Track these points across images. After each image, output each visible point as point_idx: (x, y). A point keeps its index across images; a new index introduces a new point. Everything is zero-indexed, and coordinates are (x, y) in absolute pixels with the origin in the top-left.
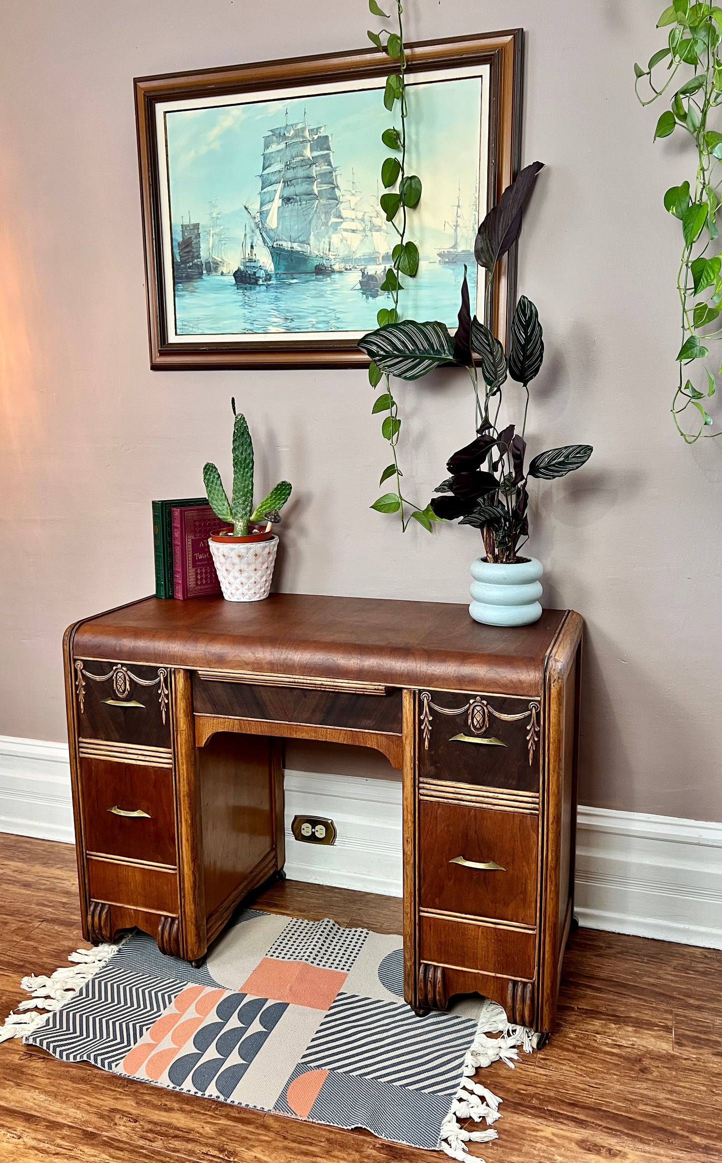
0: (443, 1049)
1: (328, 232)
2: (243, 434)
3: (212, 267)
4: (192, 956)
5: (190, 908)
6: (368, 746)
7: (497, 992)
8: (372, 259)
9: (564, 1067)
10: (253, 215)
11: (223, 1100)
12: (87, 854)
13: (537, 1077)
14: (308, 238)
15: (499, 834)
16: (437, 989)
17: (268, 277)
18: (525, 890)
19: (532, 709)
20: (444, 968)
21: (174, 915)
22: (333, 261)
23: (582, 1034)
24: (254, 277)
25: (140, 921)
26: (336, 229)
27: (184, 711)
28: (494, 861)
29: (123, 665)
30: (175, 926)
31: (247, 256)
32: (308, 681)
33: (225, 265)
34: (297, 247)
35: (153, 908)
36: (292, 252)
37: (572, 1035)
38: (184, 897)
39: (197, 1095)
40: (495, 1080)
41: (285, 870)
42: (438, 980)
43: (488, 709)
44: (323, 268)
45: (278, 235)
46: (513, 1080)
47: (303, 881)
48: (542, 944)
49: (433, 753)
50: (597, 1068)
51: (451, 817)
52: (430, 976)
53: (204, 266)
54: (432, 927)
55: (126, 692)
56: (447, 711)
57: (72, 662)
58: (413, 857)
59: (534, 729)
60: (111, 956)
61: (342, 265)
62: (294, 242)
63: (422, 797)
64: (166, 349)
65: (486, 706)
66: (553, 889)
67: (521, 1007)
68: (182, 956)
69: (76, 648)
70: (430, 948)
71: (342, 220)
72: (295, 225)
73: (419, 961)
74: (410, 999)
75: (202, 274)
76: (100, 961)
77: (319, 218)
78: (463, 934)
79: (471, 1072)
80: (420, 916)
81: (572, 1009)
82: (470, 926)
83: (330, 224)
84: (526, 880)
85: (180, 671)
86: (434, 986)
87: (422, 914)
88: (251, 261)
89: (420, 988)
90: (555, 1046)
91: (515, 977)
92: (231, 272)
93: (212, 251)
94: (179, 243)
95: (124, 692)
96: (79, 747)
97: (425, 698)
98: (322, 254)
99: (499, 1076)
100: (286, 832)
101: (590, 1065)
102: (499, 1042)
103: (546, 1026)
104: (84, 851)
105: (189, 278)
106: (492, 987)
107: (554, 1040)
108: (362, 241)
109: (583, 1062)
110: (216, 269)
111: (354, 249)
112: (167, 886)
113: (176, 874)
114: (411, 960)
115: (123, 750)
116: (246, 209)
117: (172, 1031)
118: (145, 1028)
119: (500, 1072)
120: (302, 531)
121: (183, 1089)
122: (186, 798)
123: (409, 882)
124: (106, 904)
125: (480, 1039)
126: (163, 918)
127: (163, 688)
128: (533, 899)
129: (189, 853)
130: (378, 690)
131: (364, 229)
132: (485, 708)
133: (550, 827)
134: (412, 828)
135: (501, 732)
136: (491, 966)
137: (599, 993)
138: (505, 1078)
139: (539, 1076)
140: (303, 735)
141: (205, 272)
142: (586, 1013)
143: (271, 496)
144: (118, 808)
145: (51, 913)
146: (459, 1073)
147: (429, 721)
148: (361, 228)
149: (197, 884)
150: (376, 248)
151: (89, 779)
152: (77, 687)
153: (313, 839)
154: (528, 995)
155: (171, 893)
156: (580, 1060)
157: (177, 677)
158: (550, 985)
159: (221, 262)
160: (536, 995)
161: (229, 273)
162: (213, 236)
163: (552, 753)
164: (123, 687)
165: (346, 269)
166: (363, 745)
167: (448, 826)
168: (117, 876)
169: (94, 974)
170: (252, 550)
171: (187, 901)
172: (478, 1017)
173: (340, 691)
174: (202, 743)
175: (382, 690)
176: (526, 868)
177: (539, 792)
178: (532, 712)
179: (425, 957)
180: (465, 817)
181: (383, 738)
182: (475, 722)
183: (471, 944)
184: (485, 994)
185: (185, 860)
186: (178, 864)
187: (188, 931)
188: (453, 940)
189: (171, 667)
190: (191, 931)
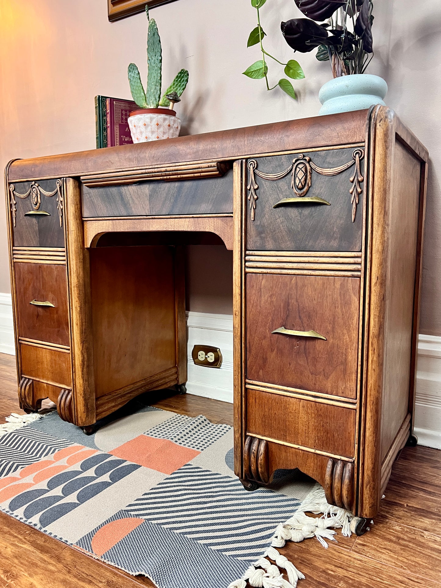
0: (259, 519)
4: (81, 423)
5: (79, 382)
6: (207, 231)
7: (317, 469)
11: (38, 528)
12: (19, 340)
13: (350, 561)
15: (319, 300)
16: (259, 461)
18: (346, 360)
19: (355, 157)
20: (267, 441)
21: (69, 388)
23: (407, 528)
25: (50, 393)
27: (73, 215)
28: (314, 330)
29: (36, 181)
30: (69, 397)
32: (156, 170)
35: (57, 382)
37: (398, 528)
38: (75, 372)
39: (21, 520)
40: (304, 555)
41: (186, 386)
42: (261, 452)
43: (310, 166)
46: (323, 559)
47: (198, 395)
48: (362, 420)
51: (274, 288)
52: (254, 448)
54: (257, 401)
55: (38, 204)
56: (271, 176)
57: (8, 185)
58: (239, 329)
59: (358, 179)
60: (34, 420)
63: (248, 270)
65: (309, 162)
66: (375, 359)
67: (339, 485)
68: (74, 423)
69: (10, 174)
70: (255, 421)
73: (245, 433)
74: (238, 471)
76: (24, 423)
78: (286, 408)
79: (280, 543)
80: (246, 389)
81: (402, 506)
82: (291, 399)
84: (346, 350)
85: (70, 180)
86: (257, 458)
87: (248, 386)
89: (246, 460)
90: (377, 535)
91: (335, 454)
95: (36, 204)
96: (13, 254)
97: (252, 166)
99: (309, 553)
100: (188, 358)
101: (412, 558)
102: (318, 521)
103: (367, 511)
104: (17, 337)
106: (312, 464)
107: (377, 529)
109: (405, 554)
112: (65, 364)
113: (70, 353)
114: (239, 432)
115: (39, 253)
117: (39, 471)
118: (20, 467)
119: (311, 549)
121: (13, 514)
122: (76, 289)
123: (237, 355)
124: (30, 379)
125: (299, 515)
126: (63, 391)
127: (59, 196)
128: (354, 370)
129: (78, 335)
132: (307, 165)
133: (373, 289)
134: (239, 301)
135: (323, 190)
136: (311, 442)
137: (432, 496)
138: (315, 555)
139: (352, 560)
140: (157, 227)
142: (415, 511)
144: (35, 300)
146: (268, 542)
147: (255, 190)
149: (86, 363)
152: (11, 205)
153: (206, 364)
154: (347, 475)
155: (67, 369)
156: (402, 552)
157: (68, 184)
158: (371, 466)
160: (356, 475)
163: (376, 203)
164: (36, 200)
167: (271, 296)
168: (37, 357)
169: (15, 430)
170: (154, 120)
171: (77, 377)
172: (303, 498)
173: (182, 176)
174: (88, 245)
175: (215, 167)
176: (346, 336)
177: (361, 251)
178: (355, 160)
179: (251, 429)
180: (287, 286)
181: (219, 221)
182: (297, 181)
183: (292, 418)
184: (305, 472)
185: (76, 341)
186: (70, 346)
187: (78, 402)
188: (275, 413)
189: (63, 177)
190: (80, 401)
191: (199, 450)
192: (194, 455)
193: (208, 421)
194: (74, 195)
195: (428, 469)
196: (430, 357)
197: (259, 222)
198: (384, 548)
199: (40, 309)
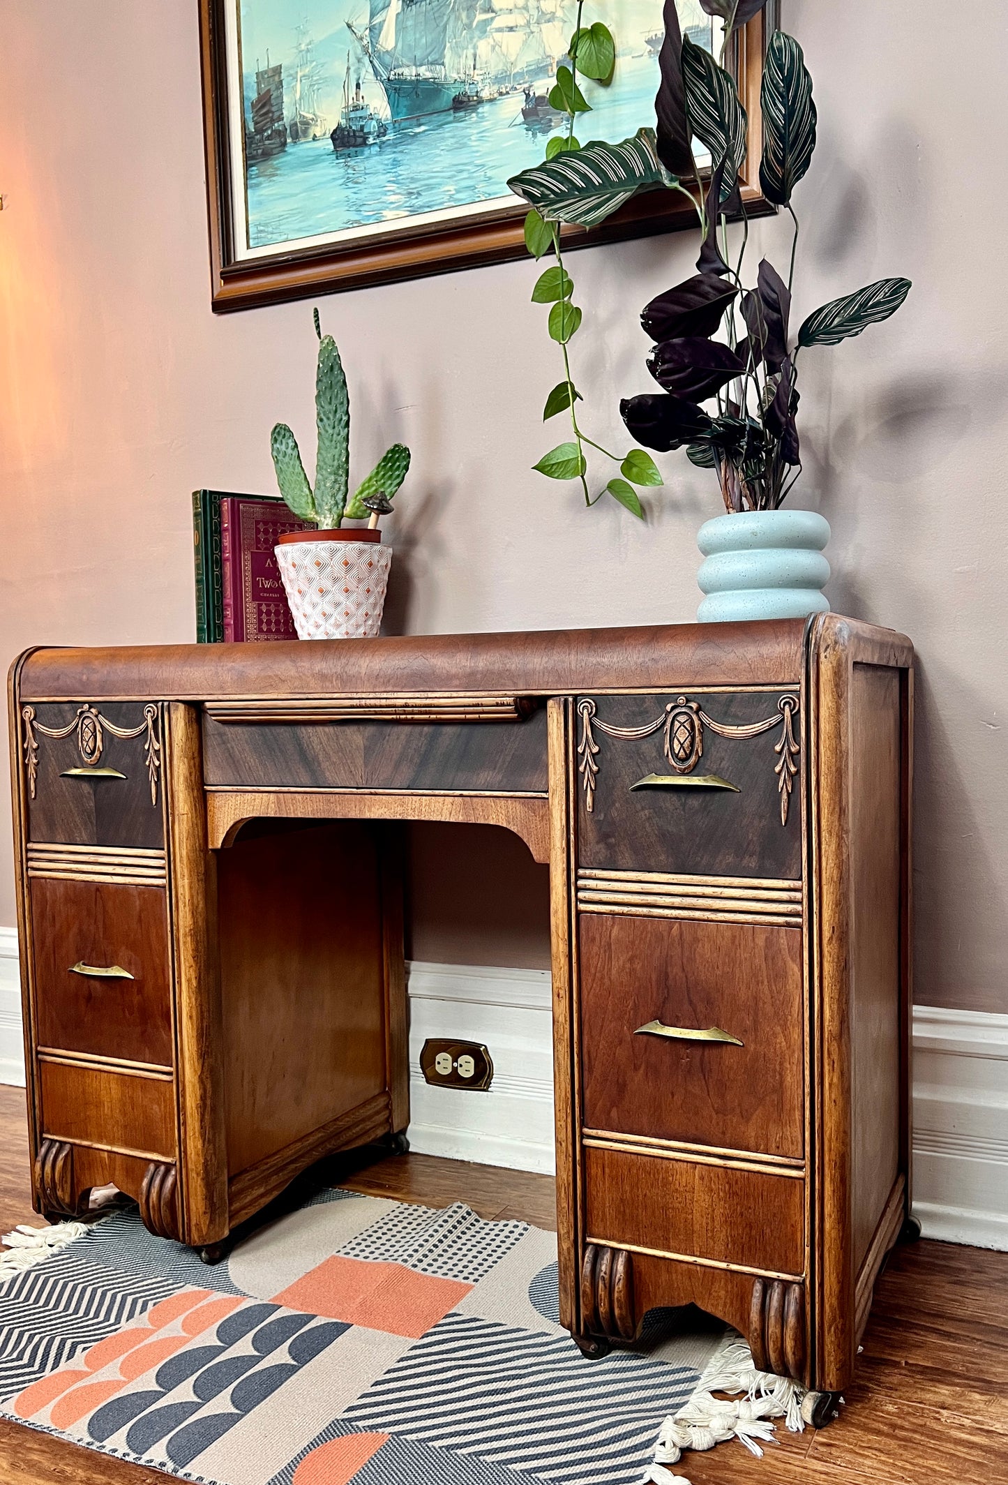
0: (622, 1413)
1: (471, 39)
2: (332, 368)
3: (299, 130)
4: (199, 1237)
5: (194, 1145)
6: (492, 823)
7: (732, 1303)
8: (540, 70)
9: (868, 1462)
10: (359, 34)
11: (172, 1471)
12: (38, 1053)
13: (808, 1476)
14: (442, 56)
15: (727, 969)
16: (616, 1295)
17: (382, 131)
18: (781, 1082)
19: (783, 710)
20: (629, 1252)
21: (168, 1160)
22: (480, 84)
23: (909, 1406)
24: (361, 134)
25: (117, 1173)
26: (485, 31)
27: (186, 779)
28: (717, 1027)
29: (92, 704)
30: (170, 1180)
31: (351, 102)
32: (383, 702)
33: (319, 123)
34: (425, 72)
35: (137, 1147)
36: (417, 83)
37: (890, 1408)
38: (185, 1123)
39: (127, 1459)
40: (719, 1474)
41: (408, 1136)
42: (618, 1276)
43: (700, 720)
44: (466, 99)
45: (397, 59)
46: (756, 1477)
48: (817, 1199)
49: (602, 817)
50: (938, 1468)
51: (637, 942)
52: (603, 1268)
53: (288, 131)
54: (607, 1170)
55: (97, 754)
56: (625, 732)
57: (18, 708)
58: (567, 1026)
59: (789, 749)
60: (73, 1239)
61: (495, 88)
62: (421, 65)
63: (582, 907)
64: (232, 272)
65: (697, 713)
66: (835, 1080)
67: (778, 1331)
68: (181, 1238)
69: (24, 684)
70: (604, 1212)
71: (493, 15)
72: (421, 37)
73: (584, 1239)
74: (569, 1319)
75: (284, 144)
76: (51, 1246)
77: (458, 18)
78: (666, 1183)
79: (671, 1455)
80: (583, 1147)
81: (896, 1364)
82: (677, 1165)
83: (474, 24)
84: (781, 1064)
85: (177, 706)
86: (610, 1289)
87: (587, 1142)
88: (356, 108)
89: (584, 1292)
90: (853, 1425)
91: (766, 1270)
92: (327, 132)
93: (300, 105)
94: (252, 103)
95: (93, 752)
96: (28, 859)
97: (585, 711)
98: (463, 76)
99: (728, 1468)
100: (411, 1069)
101: (920, 1461)
102: (739, 1406)
103: (832, 1377)
104: (34, 1045)
105: (267, 155)
106: (722, 1293)
107: (853, 1413)
108: (525, 42)
109: (907, 1455)
110: (305, 132)
111: (512, 59)
112: (159, 1105)
113: (172, 1082)
114: (569, 1237)
115: (92, 858)
116: (349, 26)
117: (126, 1354)
118: (80, 1347)
119: (732, 1462)
120: (438, 548)
121: (106, 1448)
122: (189, 939)
123: (562, 1077)
124: (66, 1143)
125: (700, 1400)
126: (152, 1167)
127: (151, 740)
128: (797, 1102)
129: (194, 1041)
130: (503, 705)
131: (528, 22)
132: (694, 717)
133: (826, 949)
134: (566, 967)
135: (725, 764)
136: (720, 1247)
137: (952, 1342)
138: (740, 1472)
139: (811, 1473)
140: (381, 811)
141: (289, 140)
142: (922, 1373)
143: (377, 473)
144: (84, 964)
145: (9, 1181)
146: (647, 1456)
147: (593, 755)
148: (522, 22)
149: (208, 1102)
150: (547, 49)
151: (42, 915)
152: (25, 751)
153: (454, 1080)
154: (792, 1309)
155: (165, 1117)
156: (901, 1451)
157: (173, 716)
158: (836, 1288)
159: (313, 119)
160: (808, 1308)
161: (324, 134)
162: (301, 81)
163: (825, 794)
164: (91, 744)
165: (501, 94)
166: (482, 822)
167: (631, 960)
168: (84, 1092)
169: (34, 1264)
170: (339, 554)
171: (190, 1133)
172: (704, 1365)
173: (438, 716)
174: (217, 841)
175: (510, 705)
176: (781, 1039)
177: (800, 879)
178: (783, 715)
179: (595, 1230)
180: (663, 939)
181: (518, 805)
182: (677, 747)
183: (680, 1203)
184: (709, 1309)
185: (187, 1054)
186: (174, 1064)
187: (192, 1191)
188: (645, 1195)
189: (163, 701)
190: (196, 1189)
191: (470, 1282)
192: (459, 1292)
193: (474, 1216)
194: (187, 739)
195: (943, 1287)
196: (936, 1051)
197: (603, 815)
198: (869, 1448)
199: (97, 984)
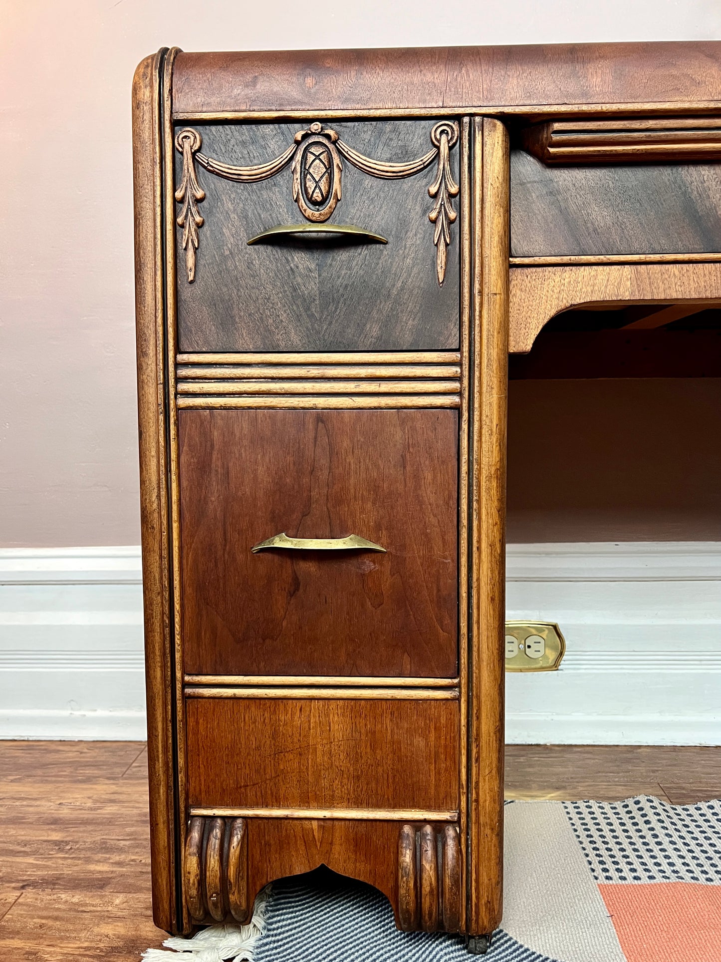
12: (185, 685)
21: (445, 815)
25: (337, 848)
30: (450, 844)
35: (378, 806)
55: (332, 200)
57: (168, 130)
69: (180, 91)
85: (495, 126)
95: (326, 199)
96: (178, 380)
104: (178, 675)
113: (457, 698)
124: (234, 818)
126: (407, 829)
127: (444, 176)
144: (290, 535)
151: (203, 467)
152: (177, 204)
155: (437, 754)
157: (487, 141)
164: (323, 185)
168: (275, 735)
171: (485, 770)
174: (524, 343)
185: (485, 656)
186: (464, 673)
189: (471, 115)
190: (489, 851)
